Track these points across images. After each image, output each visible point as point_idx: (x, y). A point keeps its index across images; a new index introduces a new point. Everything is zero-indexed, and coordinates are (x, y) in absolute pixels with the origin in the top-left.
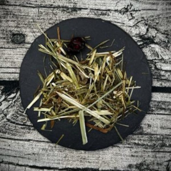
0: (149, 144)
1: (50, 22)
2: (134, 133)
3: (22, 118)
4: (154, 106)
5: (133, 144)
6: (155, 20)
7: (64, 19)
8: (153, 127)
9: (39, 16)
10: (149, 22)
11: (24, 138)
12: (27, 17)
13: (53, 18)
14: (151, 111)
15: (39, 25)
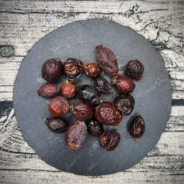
0: (166, 166)
1: (44, 29)
2: (149, 154)
3: (16, 145)
4: (170, 123)
5: (148, 168)
6: (166, 21)
7: (59, 26)
8: (170, 147)
9: (29, 24)
10: (159, 24)
11: (20, 168)
12: (15, 25)
13: (46, 25)
14: (167, 128)
15: (31, 33)
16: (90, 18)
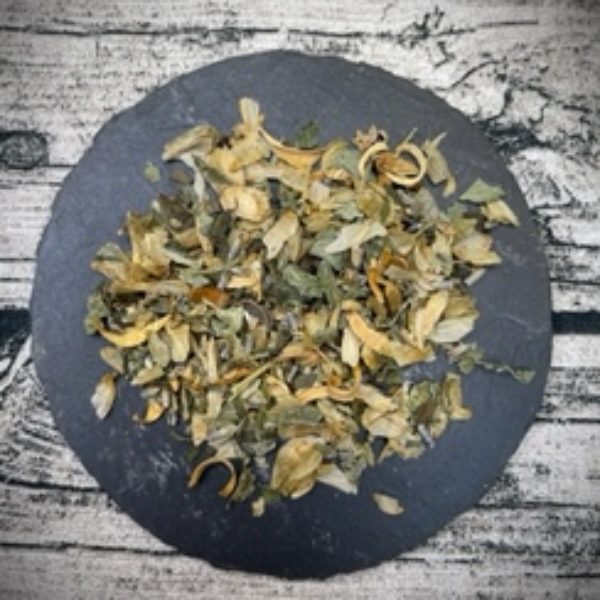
0: (547, 546)
1: (143, 83)
2: (483, 501)
4: (555, 391)
6: (533, 58)
8: (556, 476)
9: (97, 66)
10: (510, 68)
11: (42, 539)
12: (55, 70)
13: (150, 70)
14: (545, 410)
15: (100, 96)
16: (289, 46)
